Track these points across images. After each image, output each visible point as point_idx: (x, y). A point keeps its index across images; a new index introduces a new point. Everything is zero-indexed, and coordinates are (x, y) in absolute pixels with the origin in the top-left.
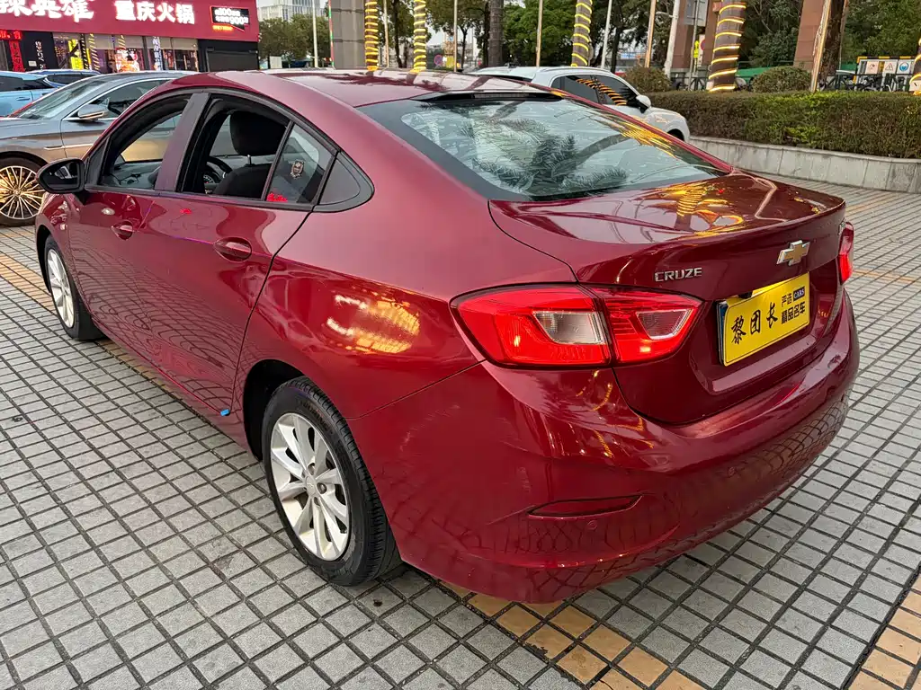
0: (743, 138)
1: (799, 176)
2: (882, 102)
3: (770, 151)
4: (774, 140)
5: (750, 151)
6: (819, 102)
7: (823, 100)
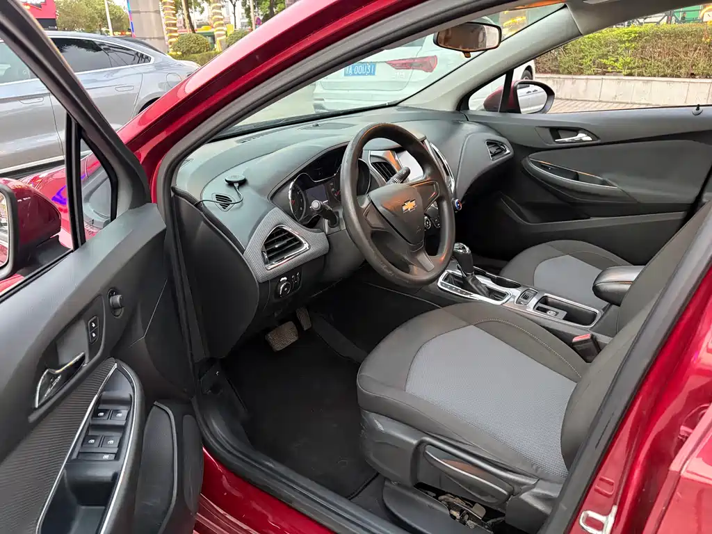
0: (558, 72)
1: (620, 101)
2: (696, 31)
3: (590, 82)
4: (589, 72)
5: (568, 83)
6: (633, 35)
7: (636, 33)
